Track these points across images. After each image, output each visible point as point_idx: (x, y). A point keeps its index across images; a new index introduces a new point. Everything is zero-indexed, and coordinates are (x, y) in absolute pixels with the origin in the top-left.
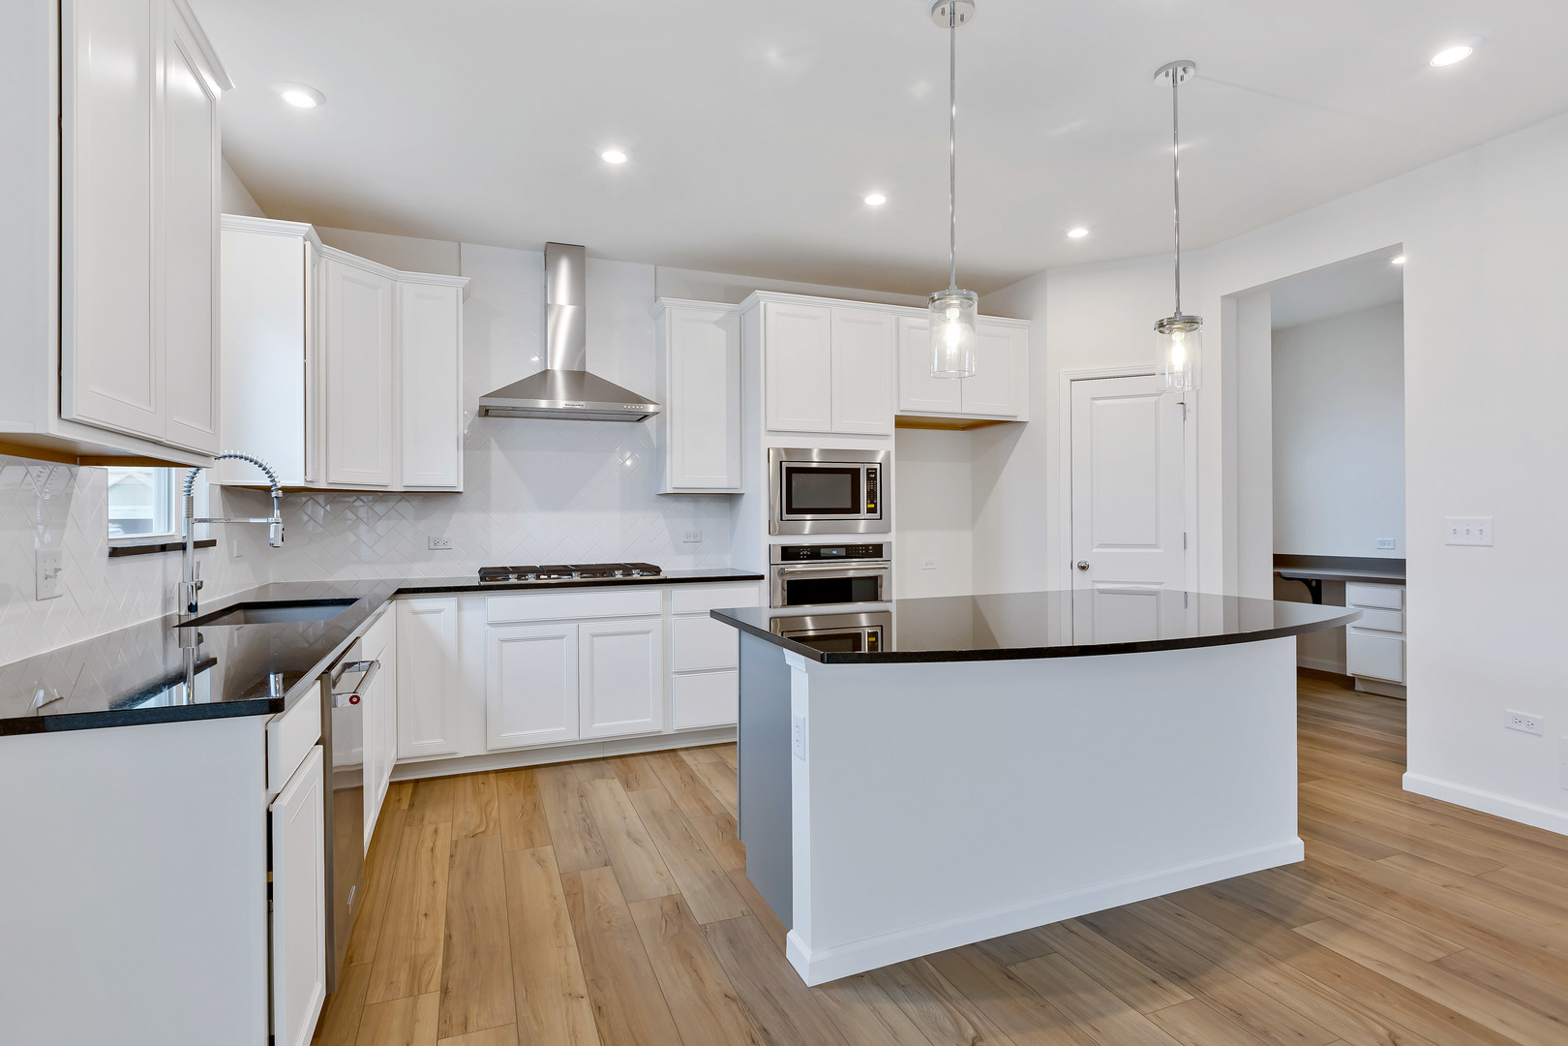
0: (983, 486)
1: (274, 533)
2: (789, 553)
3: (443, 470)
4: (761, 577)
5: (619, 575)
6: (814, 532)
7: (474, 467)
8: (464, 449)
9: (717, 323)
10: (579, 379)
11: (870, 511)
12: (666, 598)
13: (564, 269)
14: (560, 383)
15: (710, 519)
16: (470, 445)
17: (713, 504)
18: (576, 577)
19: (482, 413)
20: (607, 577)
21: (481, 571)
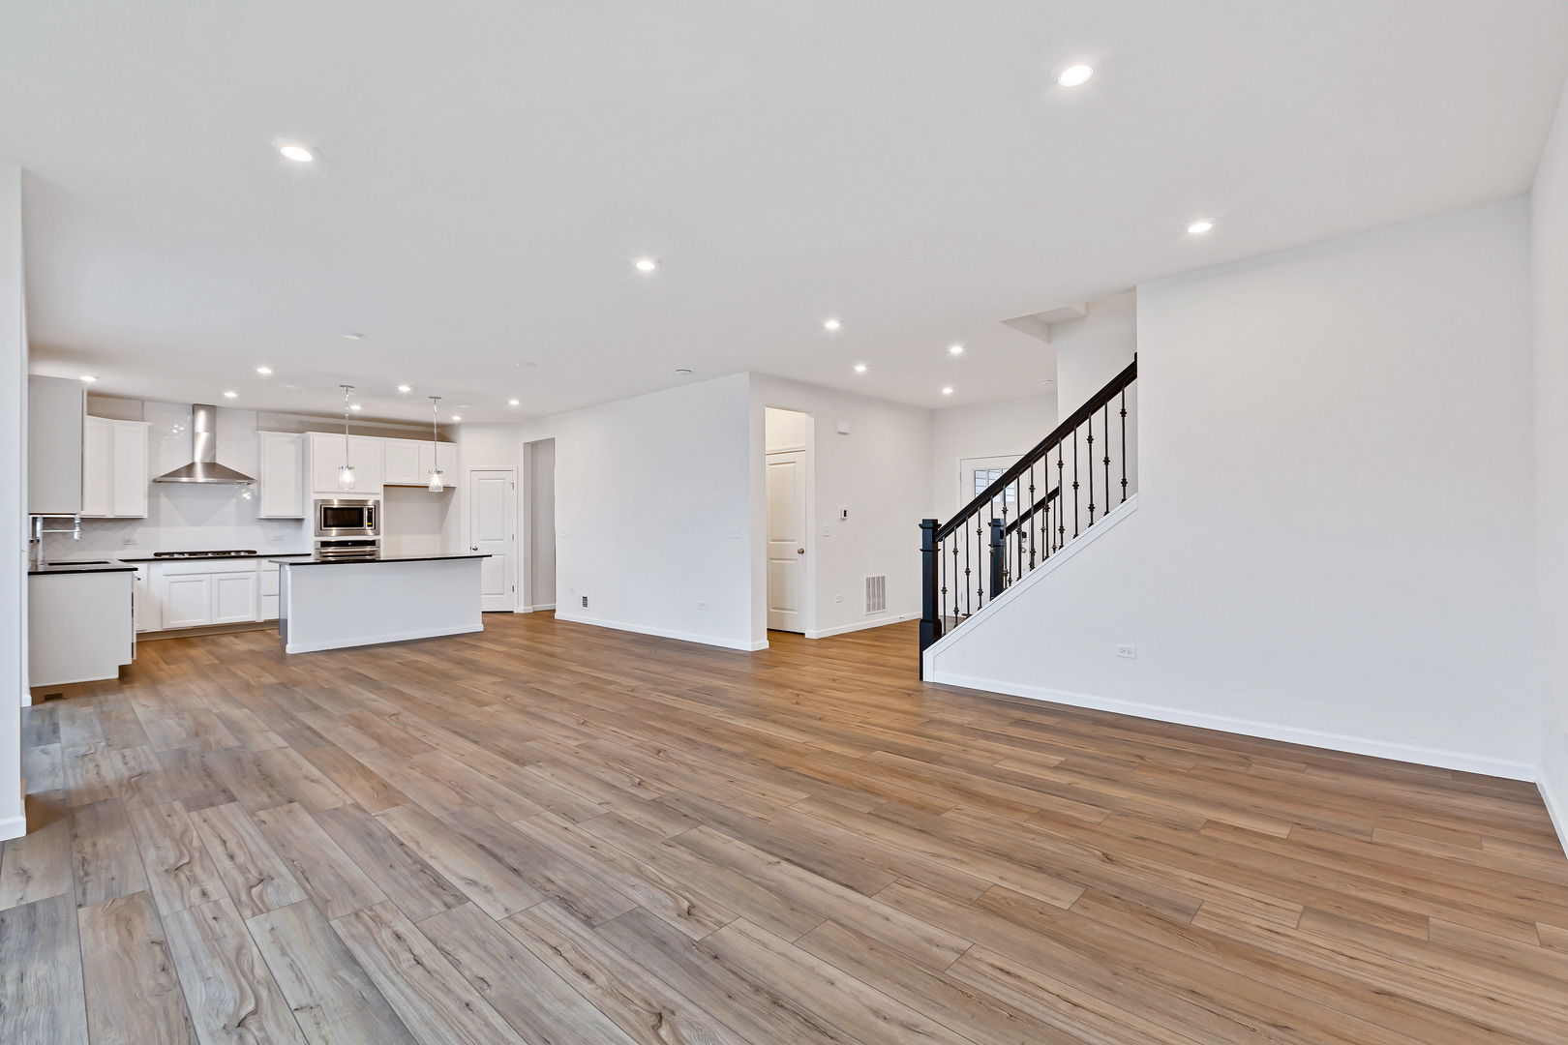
0: (444, 512)
1: (76, 537)
2: (325, 544)
3: (139, 509)
4: (307, 554)
5: (233, 554)
6: (338, 535)
7: (153, 508)
8: (149, 498)
9: (291, 442)
10: (212, 468)
11: (369, 526)
12: (258, 564)
13: (202, 417)
14: (199, 470)
15: (287, 531)
16: (152, 495)
17: (290, 523)
18: (210, 555)
19: (155, 481)
20: (227, 555)
21: (156, 554)
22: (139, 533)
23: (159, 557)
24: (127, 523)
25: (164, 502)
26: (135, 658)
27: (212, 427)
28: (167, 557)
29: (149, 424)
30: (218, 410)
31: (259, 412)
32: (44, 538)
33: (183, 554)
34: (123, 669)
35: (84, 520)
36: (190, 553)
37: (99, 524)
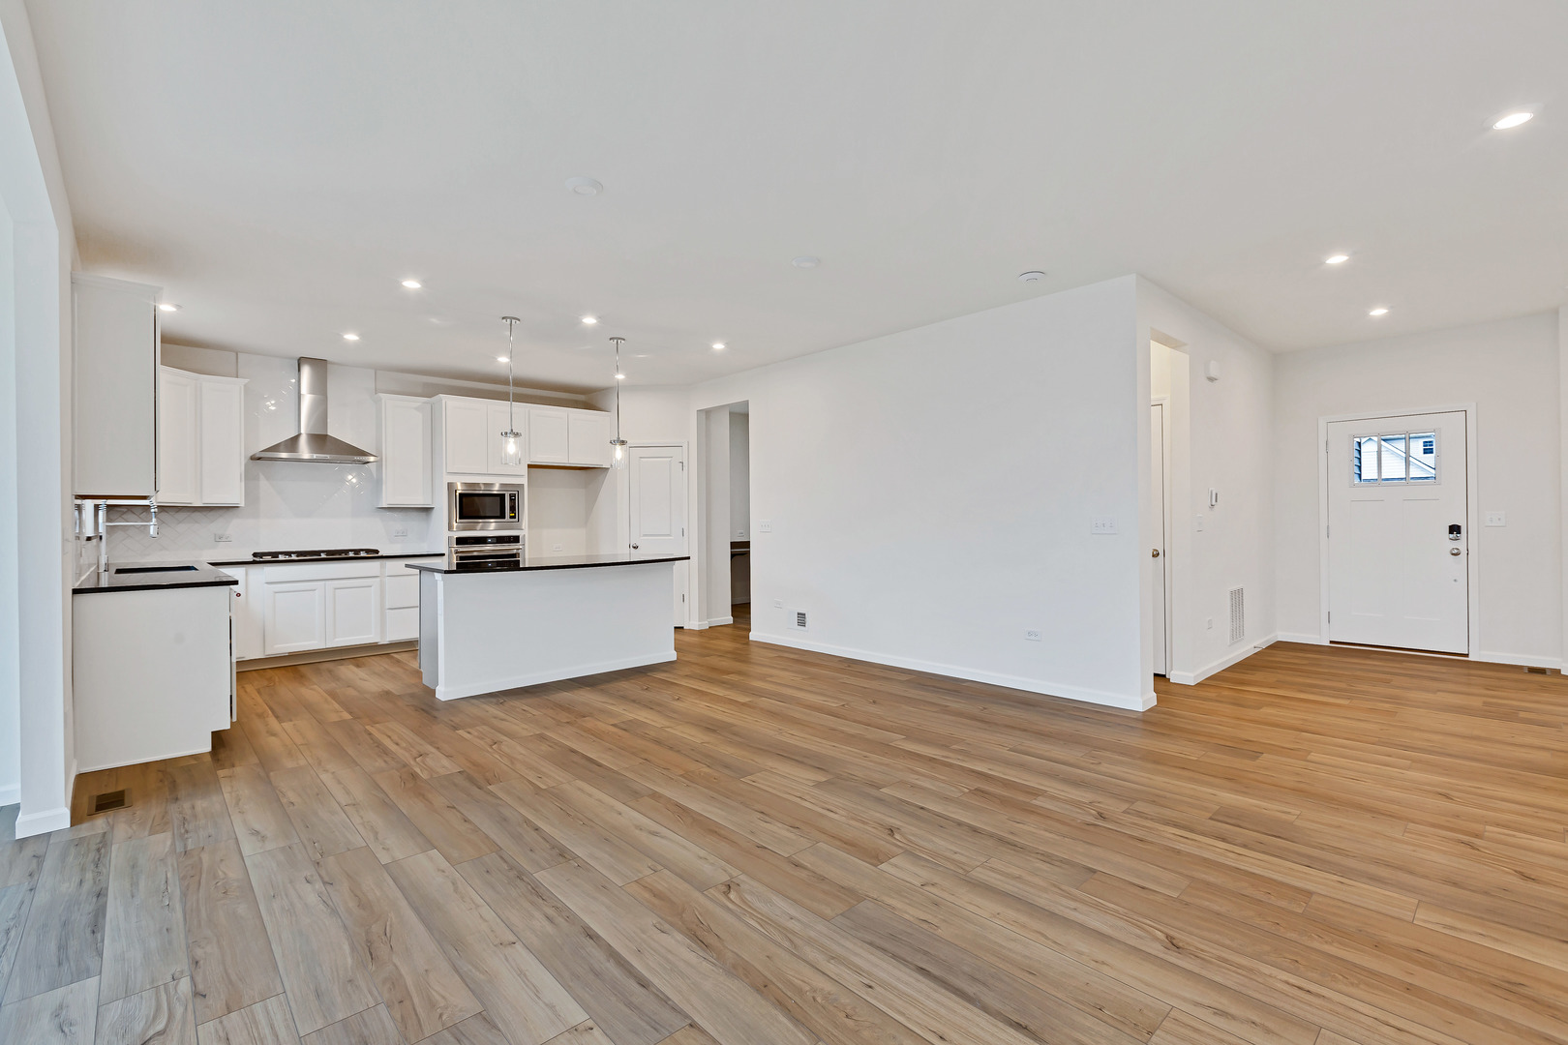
0: (591, 500)
1: (152, 531)
2: (460, 541)
3: (234, 495)
4: (444, 555)
5: (351, 554)
7: (251, 494)
8: (245, 479)
9: (417, 409)
10: (320, 440)
11: (511, 517)
12: (382, 567)
13: (306, 372)
14: (305, 443)
15: (414, 523)
16: (249, 477)
17: (415, 514)
18: (323, 556)
19: (255, 458)
20: (343, 556)
21: (255, 555)
22: (233, 526)
23: (260, 559)
24: (221, 512)
25: (264, 484)
26: (235, 719)
27: (320, 388)
28: (269, 558)
29: (247, 381)
30: (329, 366)
31: (379, 369)
32: (107, 532)
33: (289, 554)
34: (218, 738)
35: (162, 508)
36: (299, 553)
37: (181, 515)
